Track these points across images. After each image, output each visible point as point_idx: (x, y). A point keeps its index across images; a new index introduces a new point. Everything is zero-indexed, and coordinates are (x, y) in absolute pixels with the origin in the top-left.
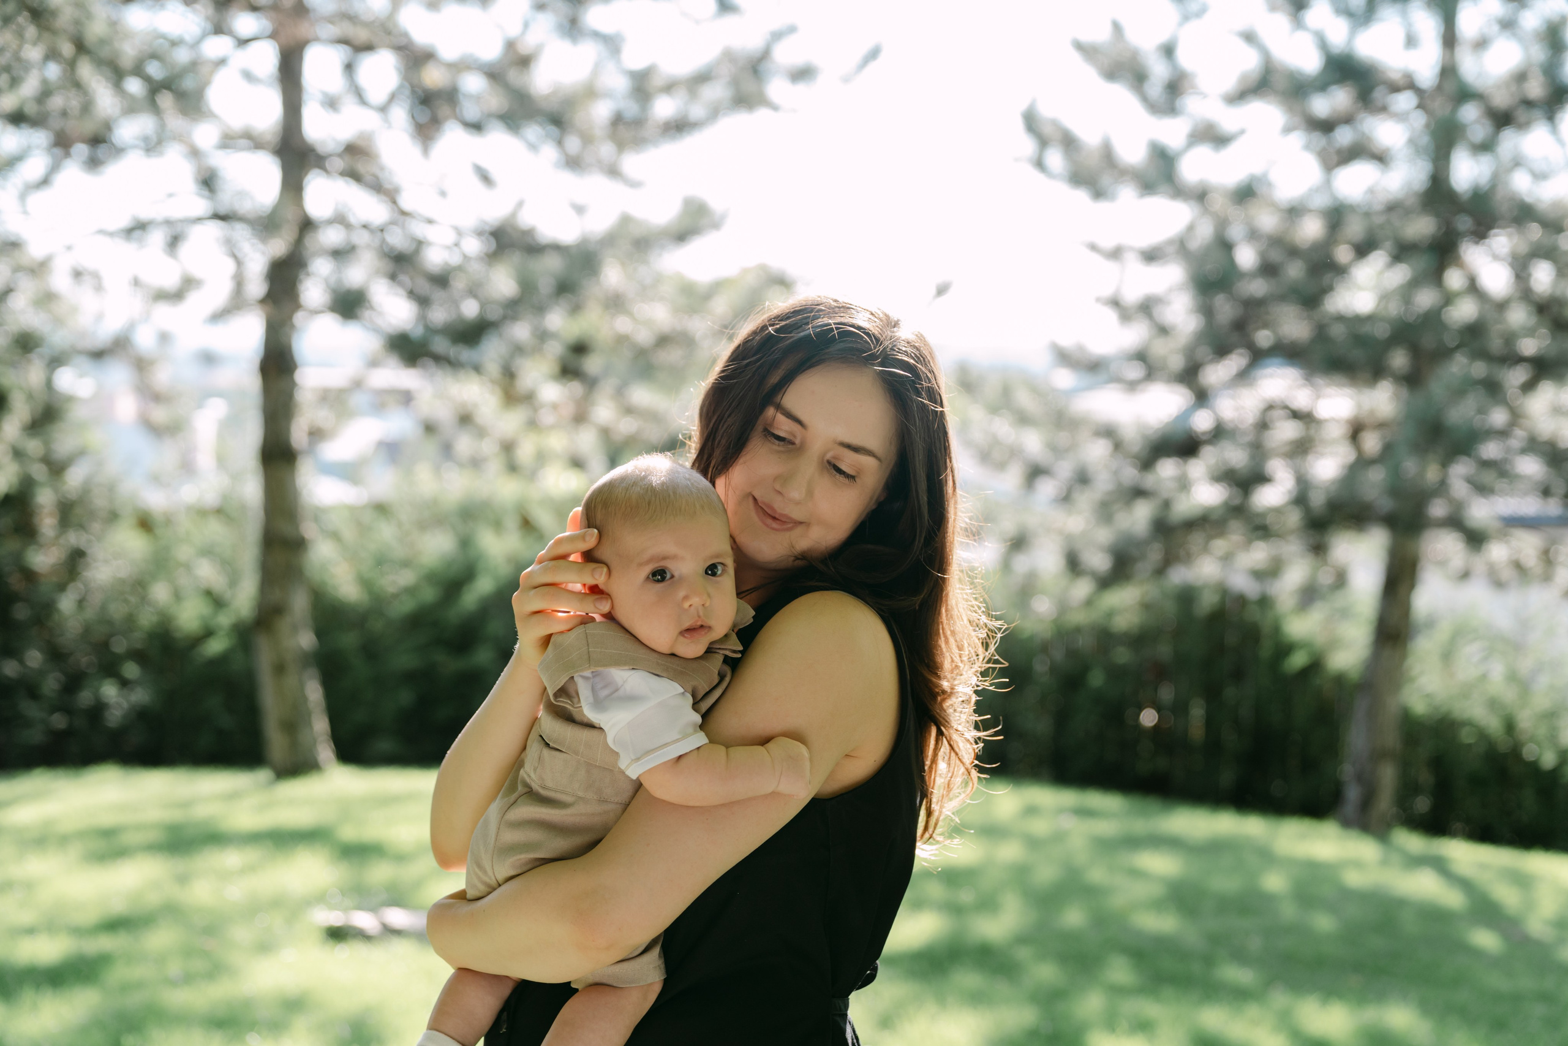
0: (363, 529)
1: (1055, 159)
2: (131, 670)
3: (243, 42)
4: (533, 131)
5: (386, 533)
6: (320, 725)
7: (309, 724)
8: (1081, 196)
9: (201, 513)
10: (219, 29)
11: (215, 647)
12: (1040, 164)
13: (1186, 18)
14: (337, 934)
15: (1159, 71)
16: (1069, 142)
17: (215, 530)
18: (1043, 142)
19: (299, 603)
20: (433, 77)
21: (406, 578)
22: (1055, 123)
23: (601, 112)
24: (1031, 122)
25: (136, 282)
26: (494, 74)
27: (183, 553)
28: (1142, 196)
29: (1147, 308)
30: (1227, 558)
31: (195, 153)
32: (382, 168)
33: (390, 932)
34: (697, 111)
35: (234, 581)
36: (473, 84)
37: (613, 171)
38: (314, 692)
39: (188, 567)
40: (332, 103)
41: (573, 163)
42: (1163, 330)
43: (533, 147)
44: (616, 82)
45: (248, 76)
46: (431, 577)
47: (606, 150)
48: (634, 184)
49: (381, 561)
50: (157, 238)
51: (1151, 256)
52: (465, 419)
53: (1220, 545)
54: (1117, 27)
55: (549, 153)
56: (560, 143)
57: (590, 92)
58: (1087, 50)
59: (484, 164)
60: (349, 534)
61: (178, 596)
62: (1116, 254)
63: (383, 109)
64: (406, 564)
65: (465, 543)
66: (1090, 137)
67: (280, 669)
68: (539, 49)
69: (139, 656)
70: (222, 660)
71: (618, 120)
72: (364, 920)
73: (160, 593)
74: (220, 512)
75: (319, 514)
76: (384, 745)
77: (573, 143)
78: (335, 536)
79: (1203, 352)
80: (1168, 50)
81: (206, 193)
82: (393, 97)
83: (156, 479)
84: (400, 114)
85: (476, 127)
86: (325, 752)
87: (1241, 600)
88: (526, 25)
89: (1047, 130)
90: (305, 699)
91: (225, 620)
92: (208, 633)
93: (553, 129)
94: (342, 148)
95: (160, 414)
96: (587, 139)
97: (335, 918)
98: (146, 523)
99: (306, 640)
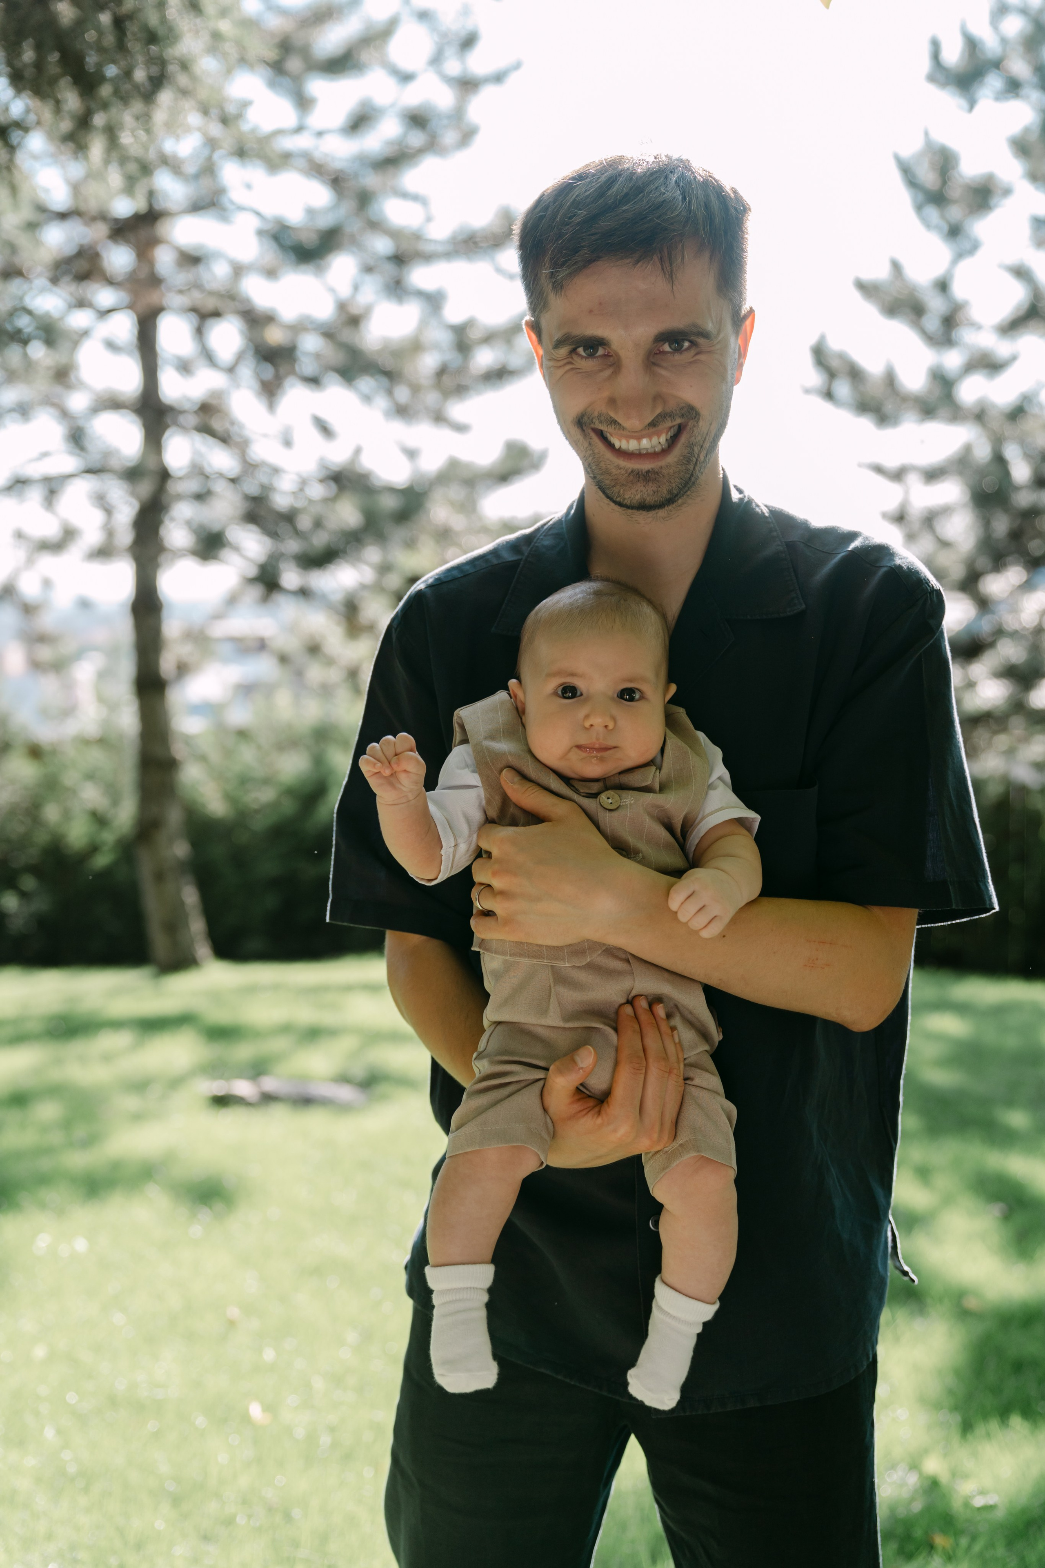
0: (228, 753)
1: (843, 389)
2: (29, 883)
3: (104, 313)
4: (366, 383)
5: (247, 755)
6: (197, 926)
7: (187, 925)
8: (865, 424)
9: (84, 742)
10: (82, 303)
11: (102, 861)
12: (829, 395)
13: (959, 256)
14: (222, 1101)
15: (936, 305)
16: (855, 374)
17: (96, 757)
18: (831, 374)
19: (174, 817)
20: (274, 336)
21: (265, 796)
22: (842, 357)
23: (429, 362)
24: (820, 354)
25: (19, 535)
26: (328, 333)
27: (70, 778)
28: (923, 420)
29: (930, 519)
30: (1010, 752)
31: (64, 414)
32: (233, 423)
33: (268, 1098)
34: (515, 361)
35: (115, 801)
36: (310, 343)
37: (439, 418)
38: (190, 896)
39: (73, 792)
40: (185, 367)
41: (402, 412)
42: (945, 544)
43: (367, 399)
44: (441, 336)
45: (111, 346)
46: (290, 792)
47: (431, 398)
48: (461, 428)
49: (244, 781)
50: (35, 495)
51: (932, 475)
52: (314, 649)
53: (1002, 740)
54: (896, 266)
55: (382, 402)
56: (390, 393)
57: (415, 346)
58: (866, 289)
59: (323, 415)
60: (215, 757)
61: (67, 815)
62: (898, 475)
63: (231, 370)
64: (266, 781)
65: (319, 761)
66: (874, 367)
67: (160, 877)
68: (368, 310)
69: (35, 870)
70: (106, 873)
71: (442, 372)
72: (243, 1088)
73: (51, 813)
74: (102, 742)
75: (188, 740)
76: (255, 944)
77: (402, 394)
78: (203, 758)
79: (983, 562)
80: (943, 286)
81: (78, 451)
82: (240, 357)
83: (45, 713)
84: (247, 372)
85: (314, 381)
86: (203, 950)
87: (1023, 790)
88: (356, 288)
89: (835, 363)
90: (182, 903)
91: (109, 837)
92: (94, 849)
93: (385, 381)
94: (196, 408)
95: (45, 653)
96: (416, 389)
97: (218, 1087)
98: (35, 752)
99: (181, 850)
